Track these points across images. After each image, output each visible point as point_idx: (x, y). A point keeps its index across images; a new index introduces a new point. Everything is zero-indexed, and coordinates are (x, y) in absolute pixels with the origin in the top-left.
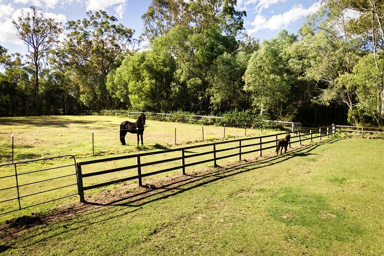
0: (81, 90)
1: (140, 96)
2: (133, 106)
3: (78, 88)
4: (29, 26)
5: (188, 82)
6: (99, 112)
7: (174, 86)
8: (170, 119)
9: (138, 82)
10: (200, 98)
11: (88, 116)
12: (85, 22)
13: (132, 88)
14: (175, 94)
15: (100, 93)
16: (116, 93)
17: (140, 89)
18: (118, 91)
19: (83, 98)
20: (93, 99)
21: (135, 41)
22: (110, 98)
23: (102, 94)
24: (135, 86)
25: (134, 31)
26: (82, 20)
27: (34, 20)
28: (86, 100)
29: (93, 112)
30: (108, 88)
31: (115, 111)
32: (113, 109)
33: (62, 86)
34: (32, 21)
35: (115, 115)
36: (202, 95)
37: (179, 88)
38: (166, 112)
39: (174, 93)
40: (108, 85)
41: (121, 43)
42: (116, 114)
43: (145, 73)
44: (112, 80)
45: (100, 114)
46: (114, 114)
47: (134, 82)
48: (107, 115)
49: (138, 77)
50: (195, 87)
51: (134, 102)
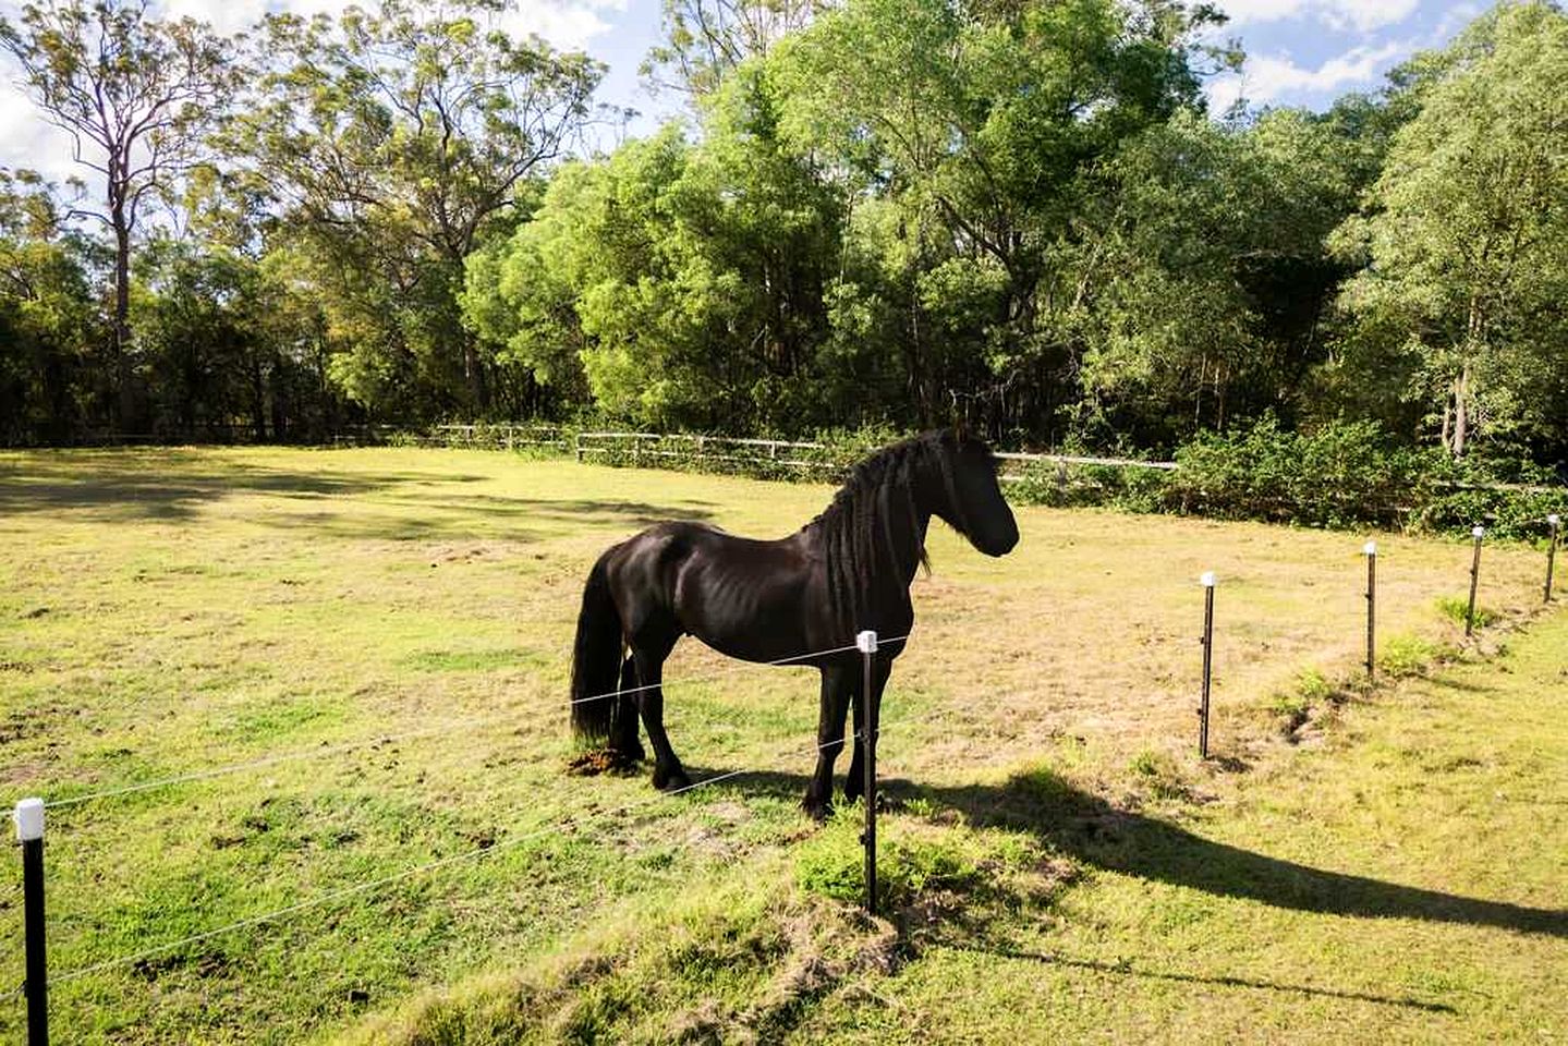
0: (335, 332)
1: (641, 357)
2: (600, 403)
3: (320, 324)
4: (82, 49)
5: (923, 280)
6: (420, 433)
7: (847, 303)
8: (816, 470)
9: (633, 283)
10: (999, 362)
11: (368, 451)
12: (356, 21)
13: (599, 314)
14: (847, 343)
15: (426, 348)
16: (512, 342)
17: (643, 321)
18: (524, 335)
19: (343, 372)
20: (395, 377)
21: (608, 112)
22: (478, 367)
23: (439, 354)
24: (617, 305)
25: (605, 68)
26: (337, 16)
27: (102, 20)
28: (359, 377)
29: (392, 431)
30: (471, 320)
31: (504, 426)
32: (495, 419)
33: (243, 316)
34: (96, 25)
35: (504, 446)
36: (1009, 346)
37: (875, 310)
38: (792, 436)
39: (840, 337)
40: (473, 302)
41: (539, 125)
42: (509, 441)
43: (677, 239)
44: (495, 278)
45: (425, 440)
46: (497, 442)
47: (611, 284)
48: (464, 445)
49: (635, 261)
50: (971, 306)
51: (608, 386)
